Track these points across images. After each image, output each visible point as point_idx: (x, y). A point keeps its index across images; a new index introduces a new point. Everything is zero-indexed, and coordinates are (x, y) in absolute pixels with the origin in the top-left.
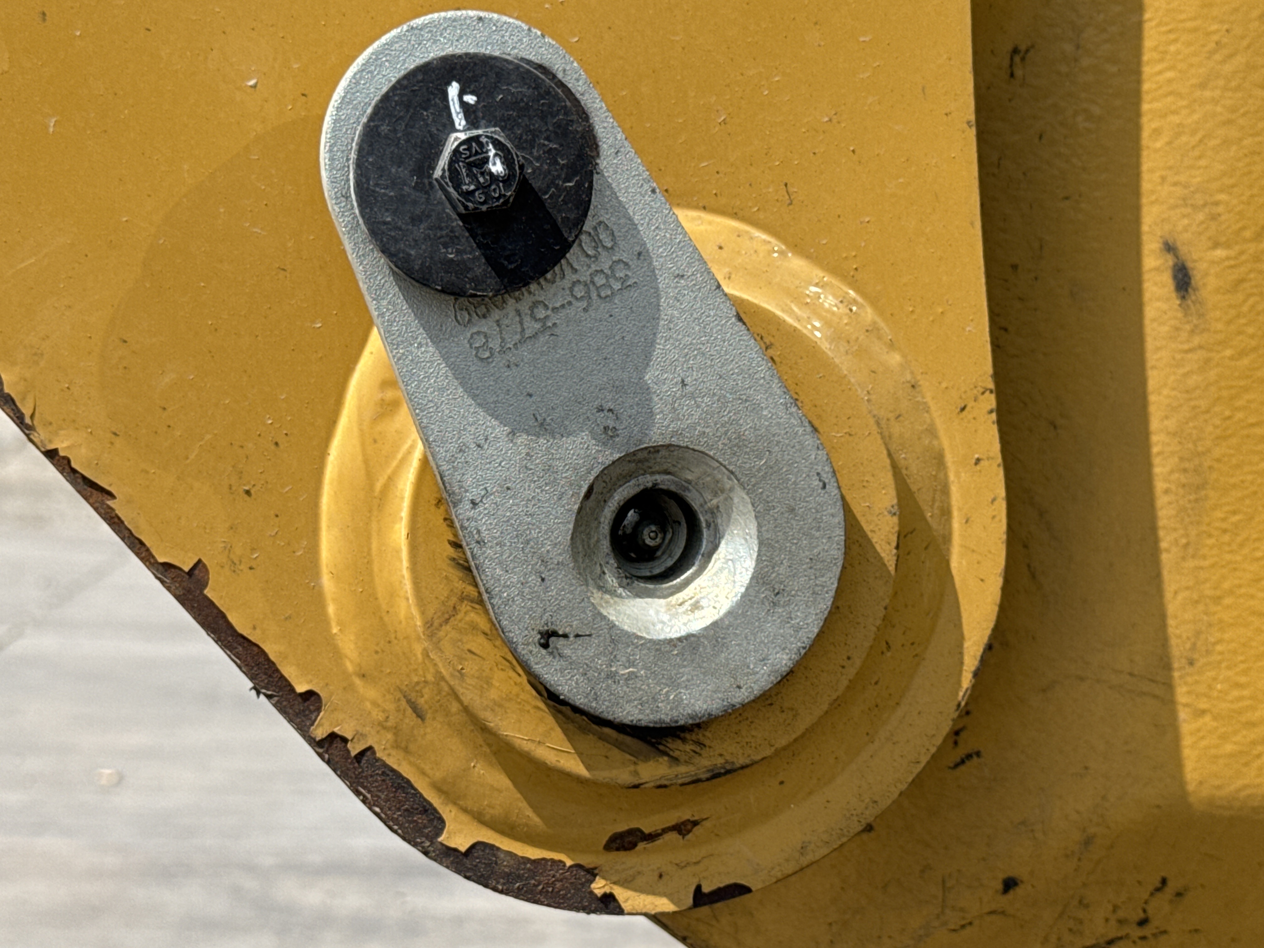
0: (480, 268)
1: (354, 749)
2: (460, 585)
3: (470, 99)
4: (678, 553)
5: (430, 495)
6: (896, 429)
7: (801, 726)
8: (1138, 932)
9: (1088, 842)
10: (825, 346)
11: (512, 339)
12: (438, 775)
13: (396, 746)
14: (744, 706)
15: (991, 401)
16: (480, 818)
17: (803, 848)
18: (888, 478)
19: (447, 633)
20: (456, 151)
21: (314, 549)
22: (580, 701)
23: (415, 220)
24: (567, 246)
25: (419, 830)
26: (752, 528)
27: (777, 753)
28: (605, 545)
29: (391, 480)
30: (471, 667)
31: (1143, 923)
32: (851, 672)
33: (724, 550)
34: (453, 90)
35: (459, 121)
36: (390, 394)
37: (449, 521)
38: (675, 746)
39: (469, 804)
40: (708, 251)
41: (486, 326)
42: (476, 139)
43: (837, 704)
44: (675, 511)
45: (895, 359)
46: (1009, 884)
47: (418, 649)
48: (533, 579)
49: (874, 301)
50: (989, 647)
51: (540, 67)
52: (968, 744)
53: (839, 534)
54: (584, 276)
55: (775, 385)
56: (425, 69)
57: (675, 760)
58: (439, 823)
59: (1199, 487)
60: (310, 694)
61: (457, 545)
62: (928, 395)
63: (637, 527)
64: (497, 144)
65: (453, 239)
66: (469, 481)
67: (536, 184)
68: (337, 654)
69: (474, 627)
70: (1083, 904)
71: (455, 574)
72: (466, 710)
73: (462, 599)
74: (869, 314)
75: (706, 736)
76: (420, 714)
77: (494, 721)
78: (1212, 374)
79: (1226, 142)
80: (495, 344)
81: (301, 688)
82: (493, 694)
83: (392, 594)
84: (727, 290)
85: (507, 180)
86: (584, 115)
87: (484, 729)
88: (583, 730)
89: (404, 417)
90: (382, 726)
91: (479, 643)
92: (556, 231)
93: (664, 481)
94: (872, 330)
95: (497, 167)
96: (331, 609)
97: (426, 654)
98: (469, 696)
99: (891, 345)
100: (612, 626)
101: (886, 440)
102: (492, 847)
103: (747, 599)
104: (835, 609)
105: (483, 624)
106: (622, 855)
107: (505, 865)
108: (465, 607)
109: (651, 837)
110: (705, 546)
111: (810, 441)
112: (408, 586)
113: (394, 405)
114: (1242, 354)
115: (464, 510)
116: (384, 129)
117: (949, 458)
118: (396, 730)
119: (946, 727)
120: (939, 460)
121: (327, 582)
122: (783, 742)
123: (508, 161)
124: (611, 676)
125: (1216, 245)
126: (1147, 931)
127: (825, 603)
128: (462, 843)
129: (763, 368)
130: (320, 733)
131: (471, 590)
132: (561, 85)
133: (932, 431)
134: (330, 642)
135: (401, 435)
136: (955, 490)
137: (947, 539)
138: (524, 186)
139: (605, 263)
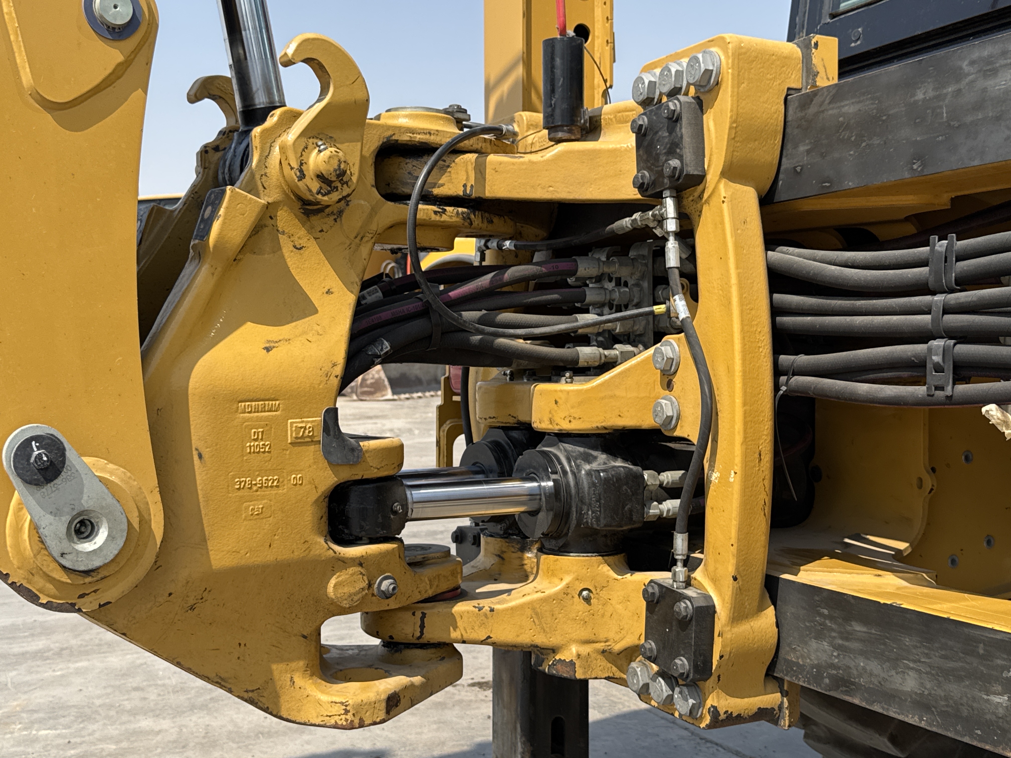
0: (42, 479)
1: (18, 585)
2: (41, 545)
3: (37, 444)
4: (89, 531)
5: (32, 527)
6: (137, 498)
7: (121, 566)
8: (201, 601)
9: (188, 582)
10: (119, 483)
11: (49, 492)
12: (38, 587)
13: (28, 582)
14: (108, 563)
15: (158, 489)
16: (48, 596)
17: (123, 592)
18: (136, 510)
19: (39, 557)
20: (36, 457)
21: (5, 542)
22: (70, 567)
23: (27, 471)
24: (61, 472)
25: (34, 600)
26: (107, 525)
27: (116, 572)
28: (73, 533)
29: (23, 525)
30: (45, 563)
31: (202, 599)
32: (131, 552)
33: (101, 531)
34: (33, 443)
35: (35, 449)
36: (20, 506)
37: (38, 532)
38: (92, 574)
39: (46, 593)
40: (90, 466)
41: (44, 490)
42: (40, 454)
43: (128, 560)
44: (88, 523)
45: (136, 483)
46: (170, 594)
47: (32, 561)
48: (58, 543)
49: (129, 471)
50: (162, 542)
51: (52, 435)
52: (158, 564)
53: (126, 524)
54: (65, 477)
55: (110, 495)
56: (27, 440)
57: (93, 577)
58: (39, 598)
59: (207, 501)
60: (7, 574)
61: (39, 537)
62: (144, 490)
63: (80, 528)
64: (45, 454)
65: (36, 474)
66: (42, 523)
67: (53, 460)
68: (13, 564)
69: (45, 554)
70: (187, 596)
71: (40, 544)
72: (44, 573)
73: (42, 548)
74: (129, 474)
75: (100, 571)
76: (33, 575)
77: (51, 574)
78: (208, 476)
79: (207, 426)
80: (46, 494)
81: (5, 573)
82: (50, 568)
83: (25, 550)
84: (96, 474)
85: (48, 461)
86: (62, 443)
87: (49, 576)
88: (71, 573)
89: (25, 511)
90: (24, 578)
91: (46, 558)
92: (59, 470)
93: (86, 517)
94: (130, 478)
95: (45, 459)
96: (10, 555)
97: (34, 561)
98: (45, 569)
99: (134, 480)
100: (77, 550)
101: (135, 501)
102: (52, 602)
103: (106, 540)
104: (127, 539)
105: (47, 553)
106: (82, 599)
107: (55, 605)
108: (42, 551)
109: (88, 594)
110: (96, 530)
111: (118, 505)
112: (29, 547)
113: (22, 508)
114: (215, 471)
115: (41, 530)
116: (19, 453)
117: (150, 503)
118: (28, 579)
119: (153, 561)
120: (147, 503)
121: (9, 549)
122: (117, 569)
123: (47, 457)
124: (77, 561)
125: (207, 448)
126: (203, 600)
127: (124, 539)
128: (44, 602)
129: (106, 491)
130: (10, 582)
131: (43, 547)
132: (56, 438)
133: (145, 498)
134: (11, 561)
135: (24, 515)
136: (151, 510)
137: (150, 520)
138: (51, 461)
139: (69, 473)
